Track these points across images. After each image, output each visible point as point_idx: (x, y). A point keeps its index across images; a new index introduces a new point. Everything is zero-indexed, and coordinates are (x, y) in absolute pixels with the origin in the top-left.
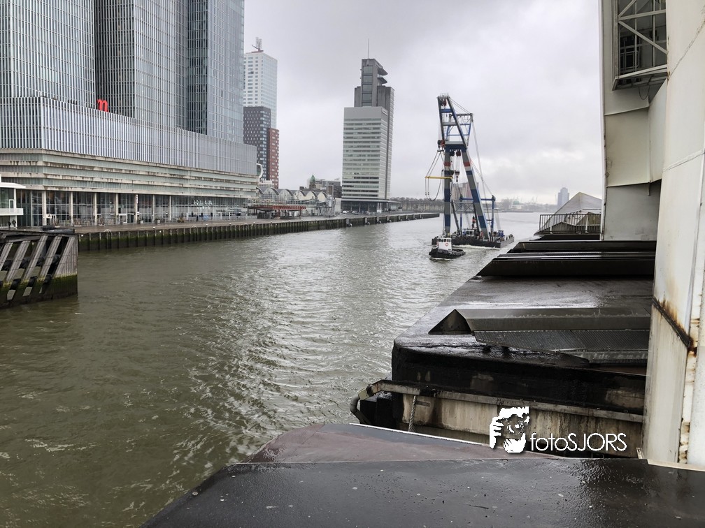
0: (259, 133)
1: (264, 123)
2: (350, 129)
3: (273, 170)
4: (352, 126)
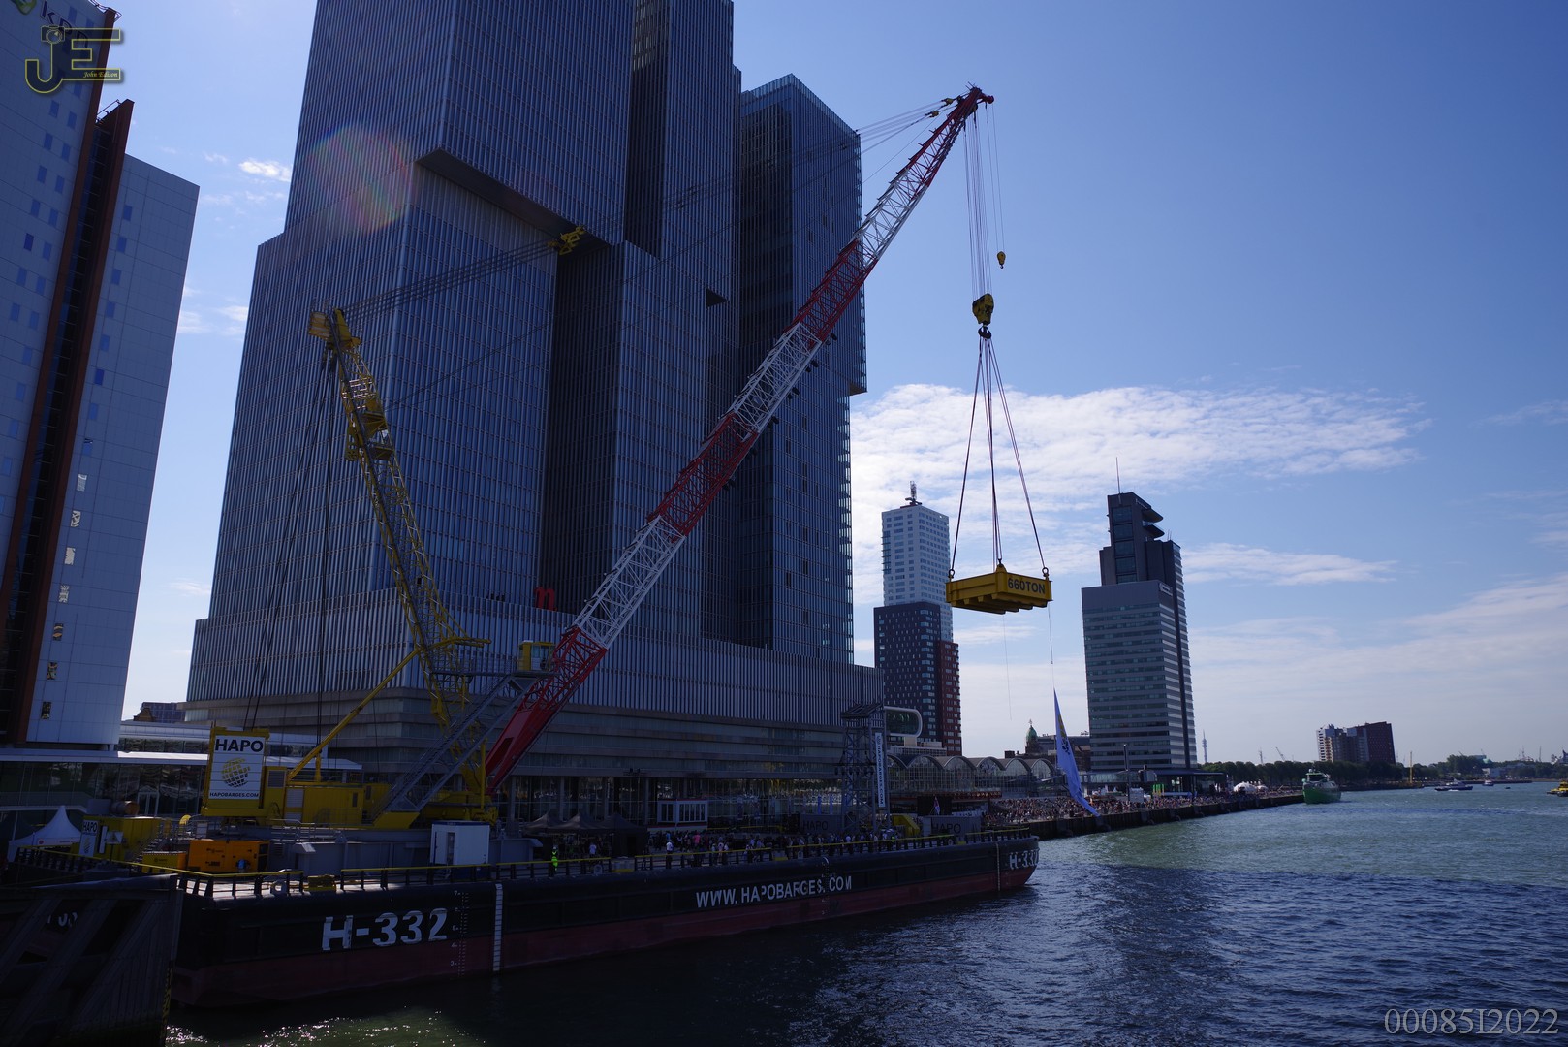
0: (919, 652)
1: (928, 631)
2: (1097, 628)
3: (950, 721)
4: (1100, 624)
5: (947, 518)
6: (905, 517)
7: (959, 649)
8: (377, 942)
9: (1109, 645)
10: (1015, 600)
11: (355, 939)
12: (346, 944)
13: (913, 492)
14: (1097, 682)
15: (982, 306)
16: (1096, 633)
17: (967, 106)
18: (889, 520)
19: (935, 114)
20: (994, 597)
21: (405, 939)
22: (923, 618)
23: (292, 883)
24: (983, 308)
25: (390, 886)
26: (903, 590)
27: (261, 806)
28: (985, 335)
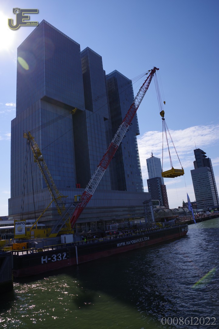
0: (158, 188)
1: (159, 183)
2: (195, 178)
3: (166, 202)
4: (196, 177)
5: (160, 159)
6: (151, 160)
7: (166, 186)
8: (53, 261)
9: (198, 182)
10: (177, 175)
11: (48, 261)
12: (46, 262)
13: (152, 154)
14: (196, 190)
15: (162, 113)
16: (195, 179)
17: (153, 71)
18: (148, 161)
19: (147, 74)
20: (172, 174)
21: (58, 260)
22: (158, 181)
23: (34, 250)
24: (162, 114)
25: (54, 249)
26: (153, 175)
27: (26, 235)
28: (163, 119)
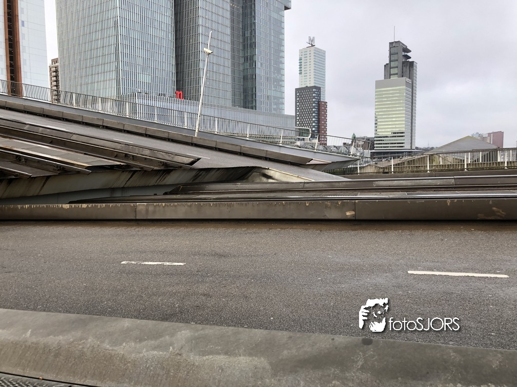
0: (312, 105)
1: (316, 97)
3: (323, 132)
5: (325, 51)
6: (308, 51)
18: (302, 52)
22: (314, 92)
26: (307, 81)
